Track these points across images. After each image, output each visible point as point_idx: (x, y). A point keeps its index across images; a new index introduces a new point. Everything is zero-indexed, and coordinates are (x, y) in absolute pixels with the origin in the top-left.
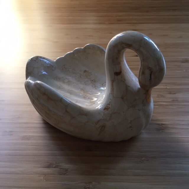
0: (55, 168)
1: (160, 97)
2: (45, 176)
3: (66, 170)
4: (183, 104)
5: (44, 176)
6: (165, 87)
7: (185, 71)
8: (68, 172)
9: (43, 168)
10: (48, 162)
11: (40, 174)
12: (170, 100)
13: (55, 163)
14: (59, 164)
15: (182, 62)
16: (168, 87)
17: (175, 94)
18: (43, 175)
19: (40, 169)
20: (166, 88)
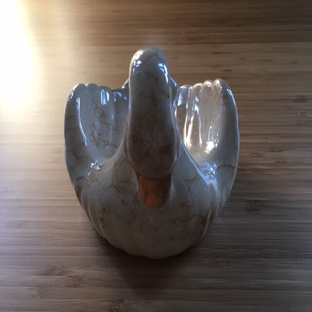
0: (60, 275)
1: (256, 156)
2: (41, 289)
3: (80, 279)
4: (295, 167)
5: (39, 290)
6: (264, 141)
7: (299, 115)
8: (82, 283)
9: (39, 275)
10: (50, 266)
11: (31, 286)
12: (272, 162)
13: (61, 267)
14: (68, 268)
15: (295, 101)
16: (269, 141)
17: (281, 151)
18: (37, 287)
19: (33, 277)
20: (267, 143)
